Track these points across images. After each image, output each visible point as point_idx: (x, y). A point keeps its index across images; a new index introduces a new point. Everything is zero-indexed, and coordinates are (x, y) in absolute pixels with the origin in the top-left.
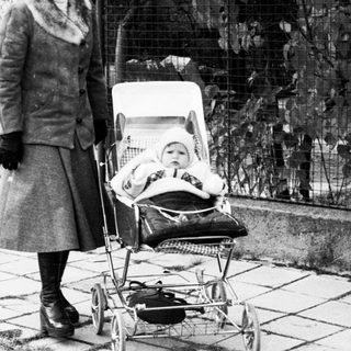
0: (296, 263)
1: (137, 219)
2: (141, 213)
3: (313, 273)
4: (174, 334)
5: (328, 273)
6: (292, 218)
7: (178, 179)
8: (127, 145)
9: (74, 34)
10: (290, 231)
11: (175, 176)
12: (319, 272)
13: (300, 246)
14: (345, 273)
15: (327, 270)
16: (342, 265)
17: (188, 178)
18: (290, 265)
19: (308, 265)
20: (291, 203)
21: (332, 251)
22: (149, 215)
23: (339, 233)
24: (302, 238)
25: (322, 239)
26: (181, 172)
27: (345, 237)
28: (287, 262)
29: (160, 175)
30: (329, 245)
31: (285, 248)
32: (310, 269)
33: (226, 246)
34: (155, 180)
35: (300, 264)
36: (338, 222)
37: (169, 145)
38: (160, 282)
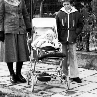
0: (83, 67)
1: (38, 53)
2: (38, 52)
3: (87, 69)
4: (47, 83)
5: (91, 69)
6: (82, 55)
7: (49, 43)
8: (36, 34)
9: (15, 3)
10: (82, 58)
11: (49, 42)
12: (89, 69)
13: (84, 62)
14: (95, 69)
15: (91, 68)
16: (94, 67)
17: (52, 43)
18: (82, 68)
19: (86, 67)
20: (82, 51)
21: (92, 63)
22: (40, 52)
23: (94, 58)
24: (85, 60)
25: (89, 60)
26: (50, 41)
27: (95, 60)
28: (81, 67)
29: (45, 42)
30: (91, 62)
31: (80, 63)
32: (86, 68)
33: (60, 60)
34: (43, 43)
35: (84, 67)
36: (94, 56)
37: (48, 34)
38: (45, 71)
